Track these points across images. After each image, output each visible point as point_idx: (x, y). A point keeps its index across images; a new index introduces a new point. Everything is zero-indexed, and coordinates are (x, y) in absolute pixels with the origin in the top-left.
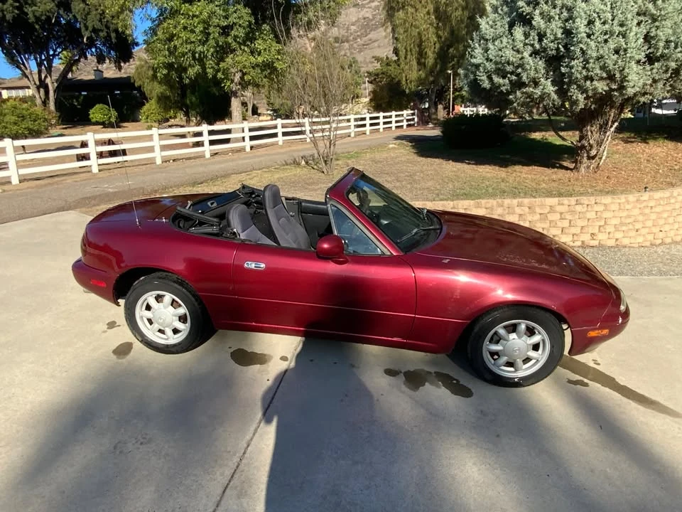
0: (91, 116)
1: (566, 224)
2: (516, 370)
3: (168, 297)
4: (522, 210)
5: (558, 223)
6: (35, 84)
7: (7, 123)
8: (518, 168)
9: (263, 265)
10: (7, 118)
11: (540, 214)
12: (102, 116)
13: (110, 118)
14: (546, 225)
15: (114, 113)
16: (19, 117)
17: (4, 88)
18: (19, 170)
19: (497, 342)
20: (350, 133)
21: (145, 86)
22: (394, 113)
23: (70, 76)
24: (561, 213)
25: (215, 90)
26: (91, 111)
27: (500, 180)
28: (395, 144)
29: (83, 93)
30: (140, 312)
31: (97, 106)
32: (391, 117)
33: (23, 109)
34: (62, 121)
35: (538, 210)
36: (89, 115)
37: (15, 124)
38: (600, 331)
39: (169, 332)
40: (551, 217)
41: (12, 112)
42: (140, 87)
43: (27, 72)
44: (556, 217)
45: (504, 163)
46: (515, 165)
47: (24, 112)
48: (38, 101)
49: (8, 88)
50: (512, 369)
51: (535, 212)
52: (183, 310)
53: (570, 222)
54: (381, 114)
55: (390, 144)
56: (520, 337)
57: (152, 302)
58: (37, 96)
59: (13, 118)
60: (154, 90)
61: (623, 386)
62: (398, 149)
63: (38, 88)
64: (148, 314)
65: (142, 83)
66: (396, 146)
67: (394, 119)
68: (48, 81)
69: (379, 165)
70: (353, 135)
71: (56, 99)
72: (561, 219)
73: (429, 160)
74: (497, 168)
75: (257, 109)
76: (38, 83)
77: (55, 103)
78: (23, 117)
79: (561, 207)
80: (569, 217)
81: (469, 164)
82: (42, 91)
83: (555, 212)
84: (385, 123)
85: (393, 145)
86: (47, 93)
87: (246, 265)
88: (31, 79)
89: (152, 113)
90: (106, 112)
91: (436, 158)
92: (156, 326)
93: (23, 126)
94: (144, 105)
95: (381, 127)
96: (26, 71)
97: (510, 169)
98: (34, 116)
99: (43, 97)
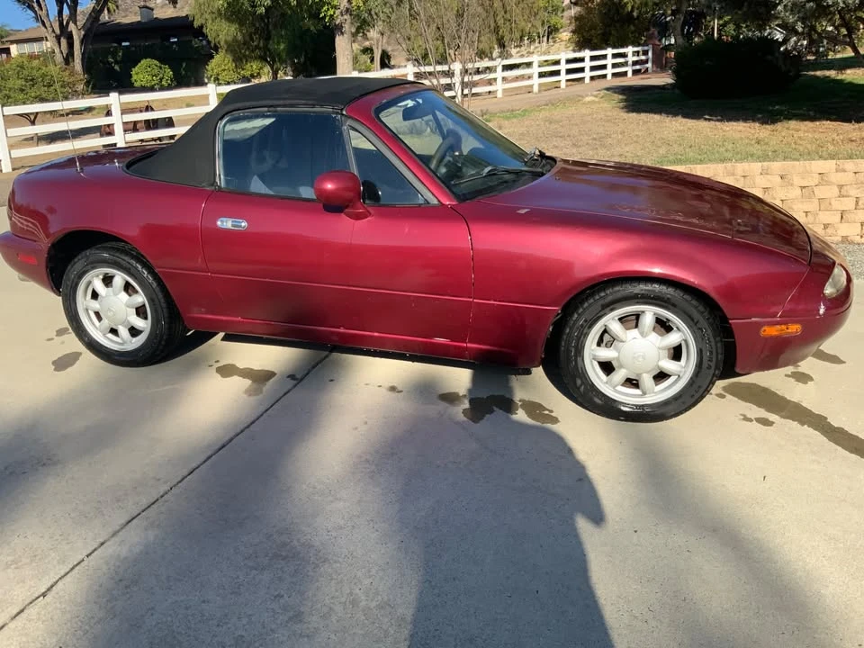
0: (134, 77)
1: (848, 204)
2: (644, 393)
3: (120, 278)
4: (769, 180)
5: (833, 202)
6: (53, 31)
7: (10, 89)
8: (793, 124)
9: (244, 224)
10: (10, 84)
11: (803, 188)
12: (150, 78)
13: (161, 79)
14: (812, 206)
15: (169, 73)
16: (26, 80)
17: (12, 42)
18: (12, 152)
19: (609, 345)
20: (531, 86)
21: (208, 25)
22: (610, 51)
23: (105, 17)
24: (841, 187)
25: (309, 23)
26: (134, 71)
27: (753, 142)
28: (596, 96)
29: (124, 44)
30: (83, 302)
31: (142, 62)
32: (604, 57)
33: (32, 68)
34: (92, 88)
35: (798, 181)
36: (131, 76)
37: (22, 90)
38: (784, 327)
39: (124, 332)
40: (821, 192)
41: (18, 73)
42: (201, 27)
43: (42, 13)
44: (829, 192)
45: (770, 118)
46: (790, 119)
47: (34, 72)
48: (59, 58)
49: (18, 42)
50: (637, 392)
51: (792, 185)
52: (140, 298)
53: (857, 203)
54: (587, 54)
55: (587, 96)
56: (642, 334)
57: (98, 285)
58: (57, 50)
59: (20, 81)
60: (222, 31)
61: (838, 428)
62: (599, 102)
63: (58, 38)
64: (95, 305)
65: (204, 22)
66: (597, 99)
67: (609, 61)
68: (72, 27)
69: (554, 126)
70: (536, 89)
71: (83, 54)
72: (841, 196)
73: (643, 116)
74: (757, 125)
75: (389, 58)
76: (58, 31)
77: (83, 60)
78: (32, 80)
79: (840, 174)
80: (854, 192)
81: (709, 120)
82: (64, 41)
83: (829, 183)
84: (593, 68)
85: (593, 98)
86: (71, 45)
87: (219, 223)
88: (48, 24)
89: (224, 70)
90: (156, 71)
91: (655, 113)
92: (106, 323)
93: (33, 94)
94: (212, 57)
95: (587, 74)
96: (39, 12)
97: (779, 126)
98: (47, 80)
99: (65, 51)
